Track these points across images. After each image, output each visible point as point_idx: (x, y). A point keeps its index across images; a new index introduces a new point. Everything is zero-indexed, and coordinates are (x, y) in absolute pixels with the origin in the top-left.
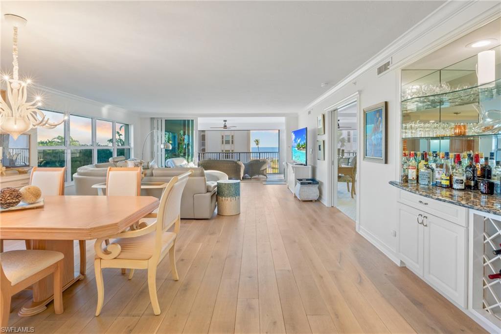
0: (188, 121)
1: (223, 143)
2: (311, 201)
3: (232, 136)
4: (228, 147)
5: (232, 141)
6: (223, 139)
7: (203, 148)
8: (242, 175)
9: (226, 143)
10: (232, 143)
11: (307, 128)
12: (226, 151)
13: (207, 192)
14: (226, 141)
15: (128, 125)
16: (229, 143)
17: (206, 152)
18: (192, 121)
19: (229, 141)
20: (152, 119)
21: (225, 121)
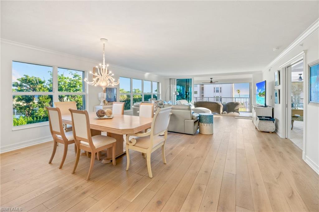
0: (189, 79)
1: (214, 92)
2: (269, 132)
3: (221, 88)
4: (217, 94)
5: (221, 91)
6: (214, 89)
7: (202, 94)
8: (221, 111)
9: (216, 92)
10: (221, 92)
11: (266, 81)
12: (216, 96)
13: (192, 119)
14: (216, 90)
15: (159, 83)
16: (219, 92)
17: (204, 97)
18: (191, 79)
19: (219, 90)
20: (170, 79)
21: (211, 79)
